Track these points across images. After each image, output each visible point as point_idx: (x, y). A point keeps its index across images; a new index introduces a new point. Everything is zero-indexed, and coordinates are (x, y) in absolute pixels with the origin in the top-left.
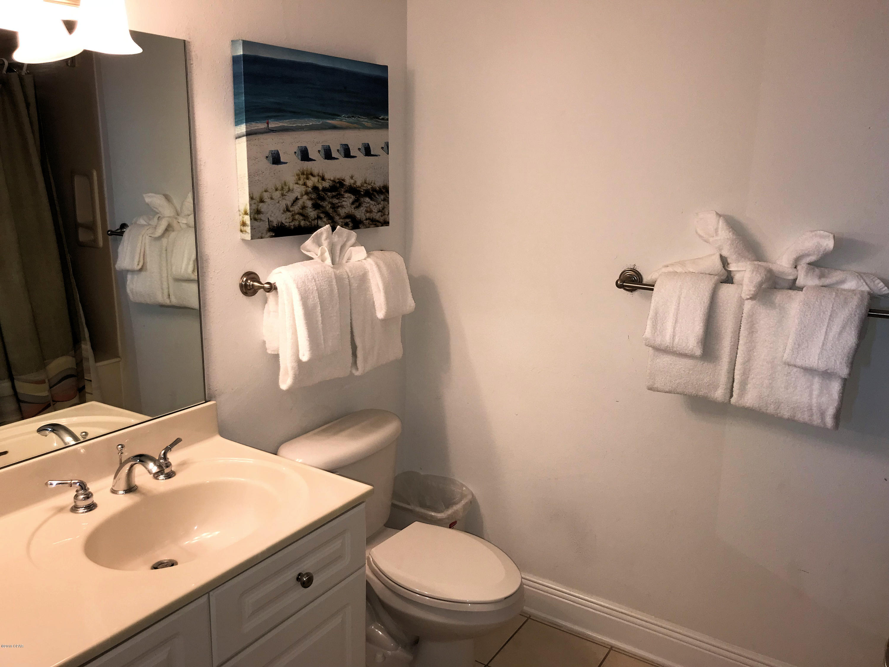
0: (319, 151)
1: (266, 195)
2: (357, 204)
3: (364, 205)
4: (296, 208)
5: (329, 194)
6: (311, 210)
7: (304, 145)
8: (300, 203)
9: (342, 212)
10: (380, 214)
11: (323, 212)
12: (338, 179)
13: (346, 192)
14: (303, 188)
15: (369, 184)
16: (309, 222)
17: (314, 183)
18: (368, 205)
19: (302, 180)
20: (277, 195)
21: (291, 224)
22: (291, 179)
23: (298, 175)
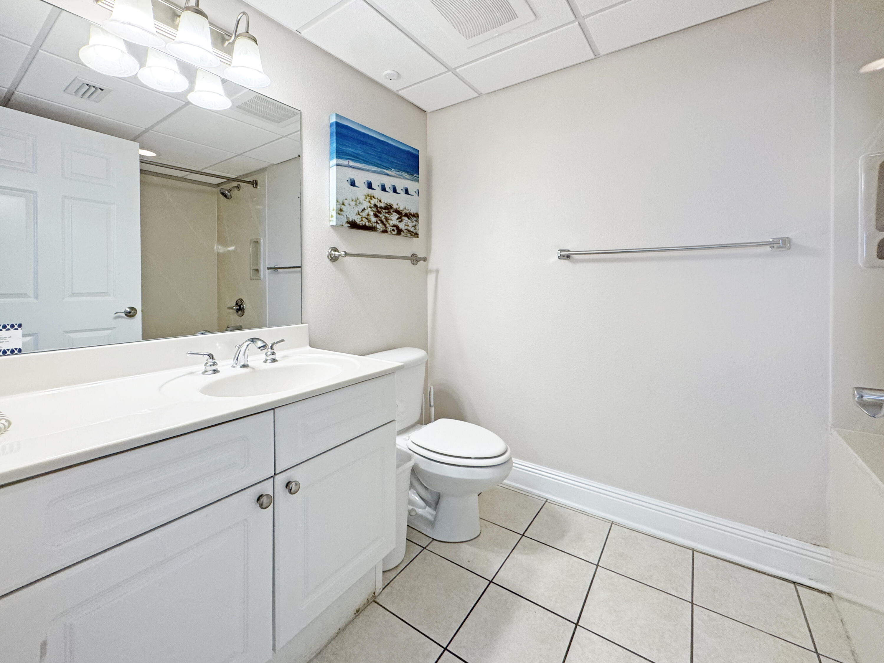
0: (378, 186)
1: (346, 202)
2: (400, 220)
3: (404, 221)
4: (364, 214)
5: (383, 210)
6: (373, 217)
7: (370, 180)
8: (366, 212)
9: (391, 223)
10: (413, 228)
11: (380, 220)
12: (389, 204)
13: (394, 211)
14: (368, 204)
15: (407, 210)
16: (371, 223)
17: (375, 203)
18: (406, 221)
19: (368, 198)
20: (353, 203)
21: (360, 222)
22: (362, 198)
23: (366, 196)
